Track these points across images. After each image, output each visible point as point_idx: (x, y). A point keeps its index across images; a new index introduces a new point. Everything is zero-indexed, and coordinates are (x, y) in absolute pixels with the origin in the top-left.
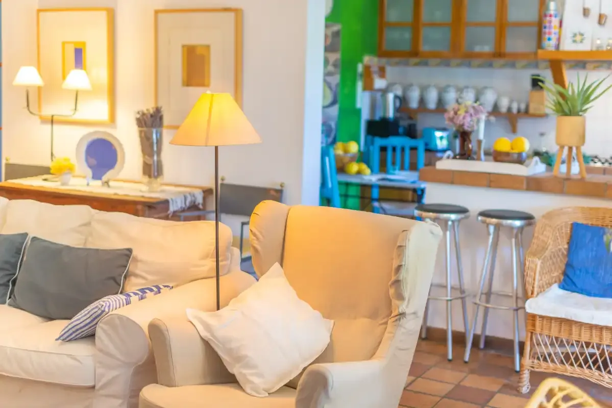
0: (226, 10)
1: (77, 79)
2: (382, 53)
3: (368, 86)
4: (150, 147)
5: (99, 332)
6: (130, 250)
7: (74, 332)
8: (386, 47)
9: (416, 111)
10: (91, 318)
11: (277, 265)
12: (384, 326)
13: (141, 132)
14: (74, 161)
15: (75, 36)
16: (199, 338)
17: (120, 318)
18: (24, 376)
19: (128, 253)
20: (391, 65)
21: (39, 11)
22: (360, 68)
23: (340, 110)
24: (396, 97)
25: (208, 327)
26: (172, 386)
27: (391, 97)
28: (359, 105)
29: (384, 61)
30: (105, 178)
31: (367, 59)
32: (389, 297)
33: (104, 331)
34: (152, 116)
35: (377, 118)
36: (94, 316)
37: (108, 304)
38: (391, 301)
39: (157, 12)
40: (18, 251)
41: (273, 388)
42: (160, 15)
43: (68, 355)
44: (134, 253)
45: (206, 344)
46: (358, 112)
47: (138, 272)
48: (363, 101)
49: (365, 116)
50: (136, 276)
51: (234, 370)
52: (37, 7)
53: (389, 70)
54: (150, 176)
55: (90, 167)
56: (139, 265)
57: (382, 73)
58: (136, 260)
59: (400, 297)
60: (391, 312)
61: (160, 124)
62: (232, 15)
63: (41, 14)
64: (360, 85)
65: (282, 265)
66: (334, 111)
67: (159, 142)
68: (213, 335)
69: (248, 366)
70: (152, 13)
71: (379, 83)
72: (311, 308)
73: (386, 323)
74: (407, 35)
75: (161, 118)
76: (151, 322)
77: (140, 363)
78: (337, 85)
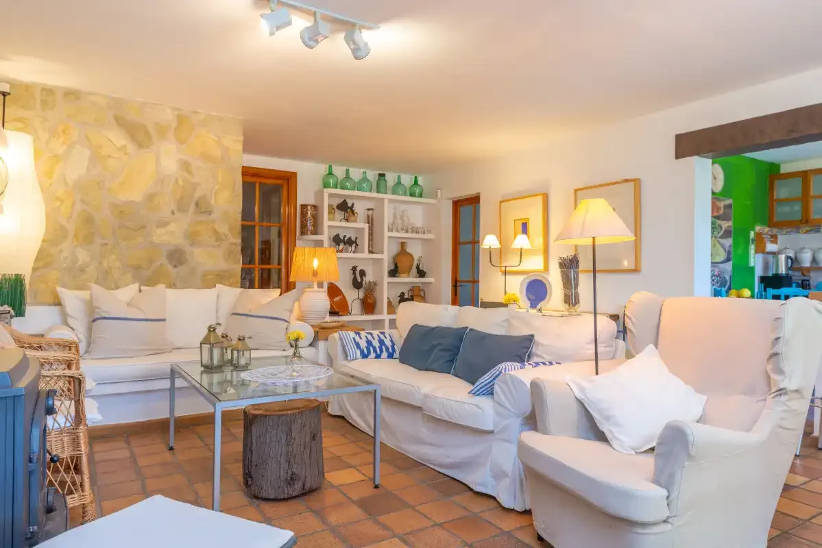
0: (627, 181)
1: (521, 241)
2: (772, 224)
3: (760, 249)
4: (570, 283)
5: (496, 388)
6: (532, 336)
7: (481, 388)
8: (776, 219)
9: (808, 270)
10: (492, 378)
11: (651, 346)
12: (763, 403)
13: (562, 272)
14: (518, 295)
15: (522, 215)
16: (575, 399)
17: (511, 376)
18: (446, 418)
19: (531, 338)
20: (781, 235)
21: (501, 202)
22: (752, 234)
23: (734, 266)
24: (788, 258)
25: (582, 390)
26: (546, 434)
27: (782, 258)
28: (752, 264)
29: (775, 231)
30: (538, 307)
31: (758, 228)
32: (767, 373)
33: (499, 386)
34: (570, 261)
35: (770, 274)
36: (494, 375)
37: (504, 367)
38: (769, 377)
39: (576, 191)
40: (461, 340)
41: (641, 448)
42: (578, 192)
43: (476, 405)
44: (536, 338)
45: (580, 403)
46: (752, 269)
47: (538, 352)
48: (756, 261)
49: (759, 272)
50: (538, 356)
51: (604, 427)
52: (500, 200)
53: (780, 238)
54: (569, 305)
55: (529, 299)
56: (540, 348)
57: (774, 239)
58: (538, 344)
59: (780, 371)
60: (770, 389)
61: (577, 267)
62: (632, 184)
63: (503, 204)
64: (752, 248)
65: (656, 347)
66: (728, 267)
67: (576, 279)
68: (585, 396)
69: (616, 424)
70: (573, 191)
71: (770, 247)
72: (682, 383)
73: (765, 400)
74: (797, 207)
75: (578, 262)
76: (534, 379)
77: (526, 415)
78: (730, 246)
